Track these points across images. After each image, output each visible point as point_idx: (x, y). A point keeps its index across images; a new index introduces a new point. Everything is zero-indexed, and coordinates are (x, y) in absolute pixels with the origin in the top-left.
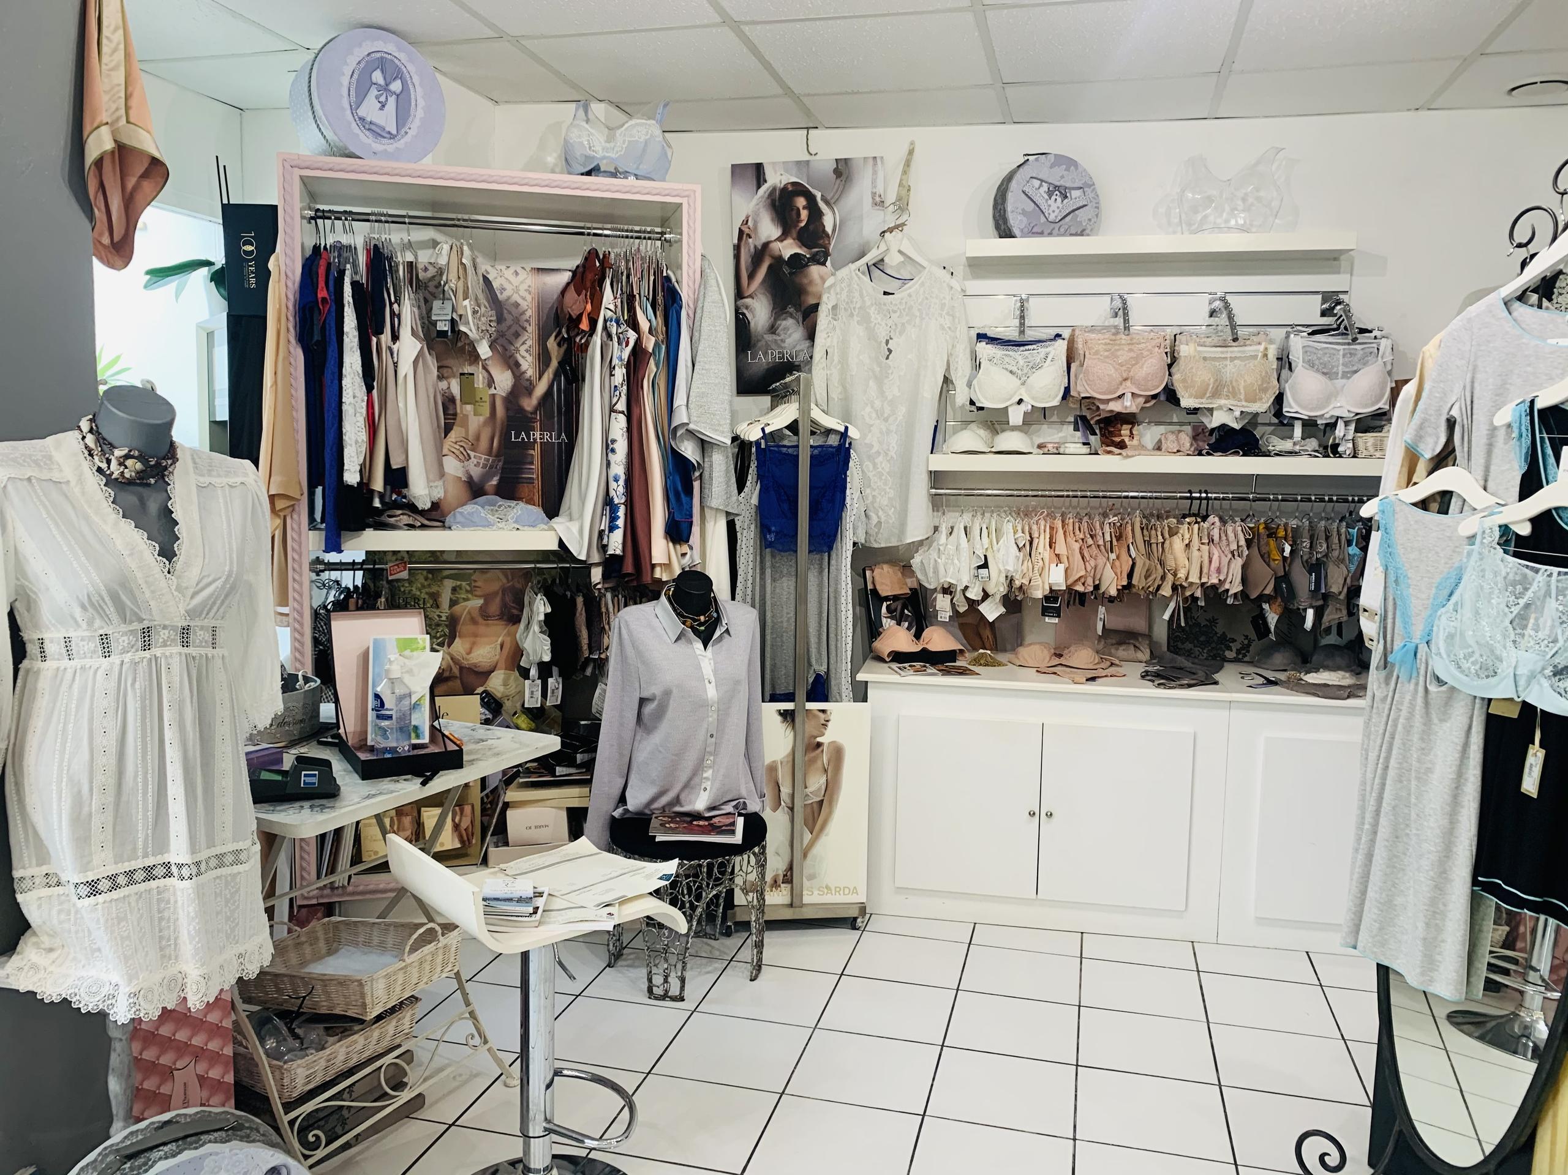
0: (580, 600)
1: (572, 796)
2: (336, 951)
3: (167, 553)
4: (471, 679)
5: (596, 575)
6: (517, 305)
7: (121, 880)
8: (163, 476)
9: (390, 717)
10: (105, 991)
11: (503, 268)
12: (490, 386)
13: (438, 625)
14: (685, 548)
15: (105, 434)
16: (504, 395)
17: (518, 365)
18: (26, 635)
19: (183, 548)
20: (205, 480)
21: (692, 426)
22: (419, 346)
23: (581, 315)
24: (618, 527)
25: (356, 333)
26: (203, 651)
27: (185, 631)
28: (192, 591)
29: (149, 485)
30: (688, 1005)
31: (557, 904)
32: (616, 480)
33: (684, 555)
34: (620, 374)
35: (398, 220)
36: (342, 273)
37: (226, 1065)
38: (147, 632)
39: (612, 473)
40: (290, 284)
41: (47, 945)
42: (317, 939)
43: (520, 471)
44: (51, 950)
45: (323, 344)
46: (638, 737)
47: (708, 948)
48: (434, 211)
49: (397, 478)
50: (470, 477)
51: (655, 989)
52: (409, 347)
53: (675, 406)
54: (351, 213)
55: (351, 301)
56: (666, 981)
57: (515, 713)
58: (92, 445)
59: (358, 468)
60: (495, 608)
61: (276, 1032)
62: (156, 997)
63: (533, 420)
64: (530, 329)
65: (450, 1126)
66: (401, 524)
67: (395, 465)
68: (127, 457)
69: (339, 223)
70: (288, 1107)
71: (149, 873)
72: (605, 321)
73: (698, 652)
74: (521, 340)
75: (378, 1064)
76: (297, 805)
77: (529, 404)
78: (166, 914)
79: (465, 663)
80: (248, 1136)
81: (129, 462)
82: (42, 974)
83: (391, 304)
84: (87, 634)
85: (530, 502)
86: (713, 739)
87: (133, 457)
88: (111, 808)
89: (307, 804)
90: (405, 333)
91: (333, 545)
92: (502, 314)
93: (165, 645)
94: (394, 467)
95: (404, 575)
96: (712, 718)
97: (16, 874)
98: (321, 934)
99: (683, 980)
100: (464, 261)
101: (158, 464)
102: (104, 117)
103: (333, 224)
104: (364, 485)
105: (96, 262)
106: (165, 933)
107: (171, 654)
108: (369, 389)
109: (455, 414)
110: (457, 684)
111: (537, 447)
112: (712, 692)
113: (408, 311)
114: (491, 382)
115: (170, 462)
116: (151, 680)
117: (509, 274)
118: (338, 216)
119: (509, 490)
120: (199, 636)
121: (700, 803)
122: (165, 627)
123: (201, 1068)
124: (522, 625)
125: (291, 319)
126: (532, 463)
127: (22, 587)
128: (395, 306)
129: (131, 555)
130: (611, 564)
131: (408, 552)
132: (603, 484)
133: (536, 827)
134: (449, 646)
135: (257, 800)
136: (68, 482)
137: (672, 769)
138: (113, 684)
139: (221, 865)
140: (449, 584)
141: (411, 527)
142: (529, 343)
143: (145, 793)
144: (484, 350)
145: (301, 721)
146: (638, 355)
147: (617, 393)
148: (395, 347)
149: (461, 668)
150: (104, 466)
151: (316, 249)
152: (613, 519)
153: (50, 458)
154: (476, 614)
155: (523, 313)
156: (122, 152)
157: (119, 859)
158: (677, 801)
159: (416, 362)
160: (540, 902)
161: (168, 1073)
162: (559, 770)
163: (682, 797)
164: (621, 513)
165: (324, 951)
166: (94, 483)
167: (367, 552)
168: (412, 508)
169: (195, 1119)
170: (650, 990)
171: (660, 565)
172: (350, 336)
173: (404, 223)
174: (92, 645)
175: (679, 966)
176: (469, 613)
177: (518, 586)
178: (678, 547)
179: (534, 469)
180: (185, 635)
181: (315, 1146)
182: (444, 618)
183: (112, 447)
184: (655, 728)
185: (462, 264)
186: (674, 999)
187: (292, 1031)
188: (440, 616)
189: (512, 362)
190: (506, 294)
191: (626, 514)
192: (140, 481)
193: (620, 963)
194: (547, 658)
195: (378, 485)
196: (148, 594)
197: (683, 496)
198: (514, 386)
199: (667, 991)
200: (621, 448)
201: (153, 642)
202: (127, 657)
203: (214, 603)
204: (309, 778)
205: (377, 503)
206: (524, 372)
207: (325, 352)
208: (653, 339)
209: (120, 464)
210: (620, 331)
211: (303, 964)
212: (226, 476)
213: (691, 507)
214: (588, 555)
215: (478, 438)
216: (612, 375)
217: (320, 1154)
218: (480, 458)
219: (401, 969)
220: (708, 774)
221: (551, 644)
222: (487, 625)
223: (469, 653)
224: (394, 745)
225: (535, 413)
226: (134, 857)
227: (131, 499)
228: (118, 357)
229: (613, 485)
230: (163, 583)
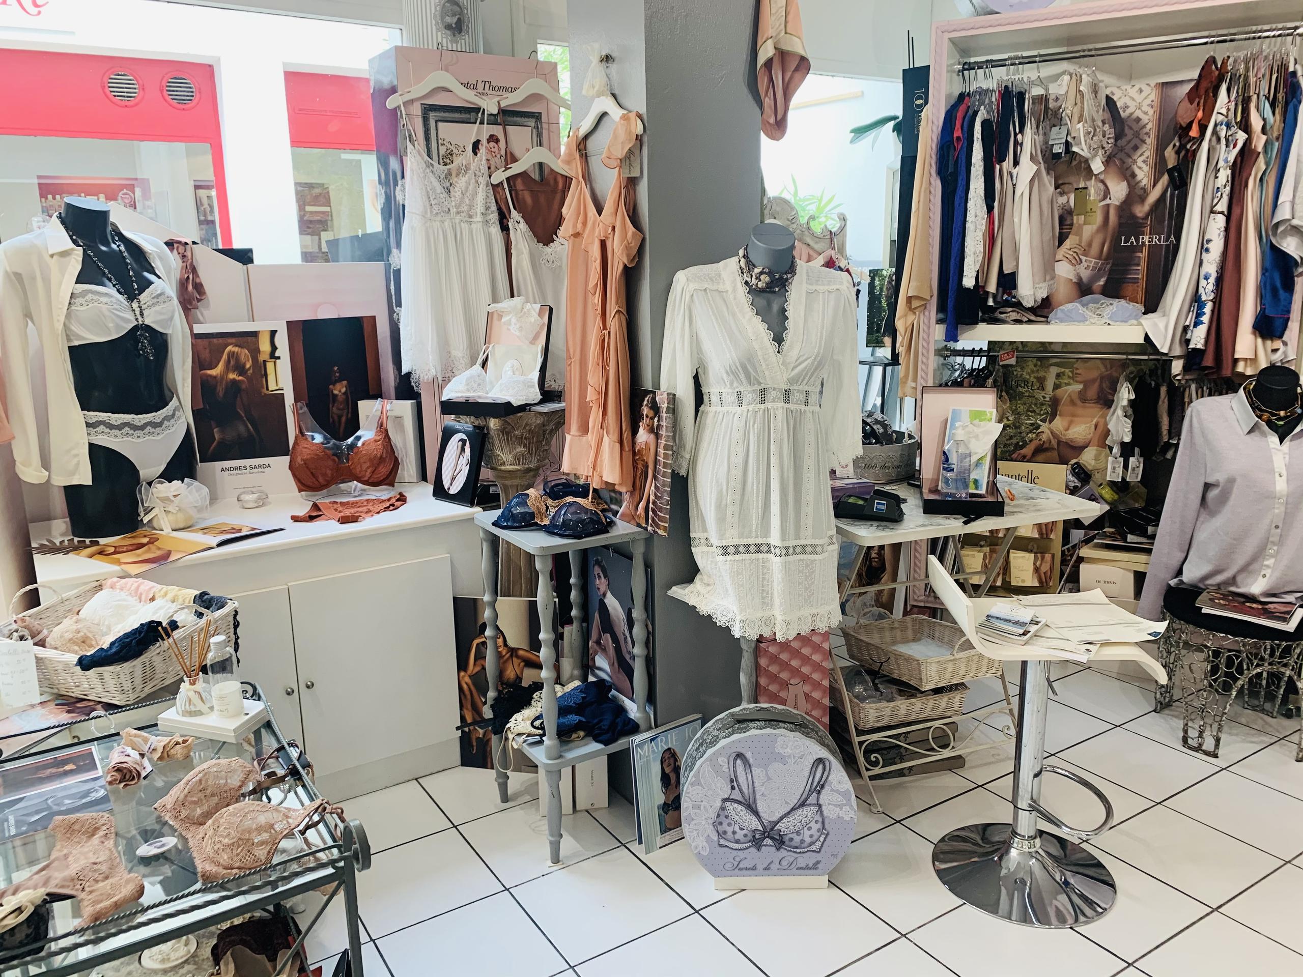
0: (1163, 390)
1: (1138, 561)
2: (919, 640)
3: (779, 339)
4: (1067, 452)
5: (1177, 367)
6: (1138, 120)
7: (741, 549)
8: (785, 286)
9: (952, 470)
10: (730, 616)
11: (1128, 87)
12: (1105, 198)
13: (1042, 404)
14: (1278, 344)
15: (751, 259)
16: (1118, 203)
17: (1134, 175)
18: (705, 390)
19: (789, 336)
20: (813, 287)
21: (1295, 222)
22: (1035, 168)
23: (1191, 123)
24: (1202, 323)
25: (982, 164)
26: (798, 407)
27: (787, 393)
28: (793, 365)
29: (775, 292)
30: (1220, 762)
31: (1049, 633)
32: (1206, 278)
33: (1275, 351)
34: (1224, 175)
35: (1031, 61)
36: (976, 113)
37: (824, 692)
38: (763, 392)
39: (1203, 271)
40: (935, 129)
41: (705, 581)
42: (907, 628)
43: (1127, 272)
44: (708, 585)
45: (955, 174)
46: (1201, 519)
47: (1260, 722)
48: (1068, 45)
49: (1008, 281)
50: (1080, 279)
51: (1189, 740)
52: (1026, 169)
53: (1280, 201)
54: (992, 61)
55: (980, 136)
56: (1201, 735)
57: (1101, 485)
58: (743, 265)
59: (975, 274)
60: (1092, 392)
61: (863, 682)
62: (757, 627)
63: (1143, 225)
64: (1149, 141)
65: (979, 786)
66: (1009, 320)
67: (1006, 271)
68: (762, 273)
69: (980, 72)
70: (860, 733)
71: (758, 548)
72: (1216, 125)
73: (1272, 446)
74: (1139, 152)
75: (929, 724)
76: (870, 523)
77: (1141, 211)
78: (767, 576)
79: (1063, 439)
80: (808, 733)
81: (762, 277)
82: (701, 598)
83: (1016, 135)
84: (730, 391)
85: (1133, 300)
86: (1279, 531)
87: (765, 273)
88: (738, 502)
89: (876, 524)
90: (1025, 159)
91: (952, 336)
92: (1123, 130)
93: (774, 401)
94: (1006, 272)
95: (1013, 361)
96: (1279, 510)
97: (692, 535)
98: (910, 625)
99: (1218, 740)
100: (1082, 88)
101: (781, 277)
102: (771, 32)
103: (976, 73)
104: (979, 287)
105: (763, 136)
106: (766, 588)
107: (777, 407)
108: (990, 209)
109: (1072, 225)
110: (1055, 454)
111: (1145, 250)
112: (1281, 486)
113: (1029, 139)
114: (1107, 193)
115: (789, 276)
116: (764, 423)
117: (1133, 92)
118: (980, 65)
119: (1113, 290)
120: (797, 396)
121: (1256, 587)
122: (774, 389)
123: (807, 688)
124: (1112, 410)
125: (934, 156)
126: (1138, 265)
127: (701, 359)
128: (1019, 137)
129: (756, 340)
130: (1193, 358)
131: (1022, 342)
132: (1194, 282)
133: (1105, 582)
134: (1050, 423)
135: (837, 516)
136: (727, 291)
137: (1229, 552)
138: (743, 424)
139: (804, 552)
140: (1054, 370)
141: (1018, 322)
142: (1147, 154)
143: (758, 496)
144: (1097, 166)
145: (898, 467)
146: (1246, 156)
147: (1219, 194)
148: (1015, 172)
149: (1059, 442)
150: (749, 280)
151: (962, 97)
152: (1199, 315)
153: (719, 275)
154: (1075, 397)
155: (1144, 126)
156: (783, 55)
157: (741, 536)
158: (1233, 581)
159: (1032, 181)
160: (1033, 629)
161: (785, 685)
162: (1130, 538)
163: (1239, 579)
164: (1208, 309)
165: (911, 637)
166: (742, 290)
167: (989, 342)
168: (1018, 305)
169: (780, 713)
170: (1185, 740)
171: (1245, 360)
172: (977, 166)
173: (1035, 62)
174: (733, 398)
175: (1215, 726)
176: (1070, 396)
177: (1115, 374)
178: (1269, 343)
179: (1140, 271)
180: (787, 395)
181: (875, 764)
182: (1048, 399)
183: (755, 266)
184: (1220, 512)
185: (1080, 91)
186: (1207, 753)
187: (875, 685)
188: (1044, 397)
189: (1128, 173)
190: (1128, 111)
191: (1213, 311)
192: (769, 289)
193: (1166, 711)
194: (1127, 439)
195: (992, 287)
196: (764, 366)
197: (1281, 292)
198: (1129, 196)
199: (1200, 745)
200: (1216, 247)
201: (767, 398)
202: (751, 407)
203: (806, 374)
204: (880, 505)
205: (991, 302)
206: (1140, 181)
207: (956, 181)
208: (1264, 138)
209: (757, 278)
210: (1230, 133)
211: (894, 643)
212: (829, 284)
213: (1290, 303)
214: (1170, 349)
215: (1090, 245)
216: (1216, 177)
217: (877, 771)
218: (1091, 262)
219: (951, 661)
220: (1270, 562)
221: (1132, 427)
222: (1084, 407)
223: (1067, 430)
224: (954, 491)
225: (1146, 218)
226: (749, 537)
227: (761, 302)
228: (833, 198)
229: (1203, 283)
230: (774, 360)
